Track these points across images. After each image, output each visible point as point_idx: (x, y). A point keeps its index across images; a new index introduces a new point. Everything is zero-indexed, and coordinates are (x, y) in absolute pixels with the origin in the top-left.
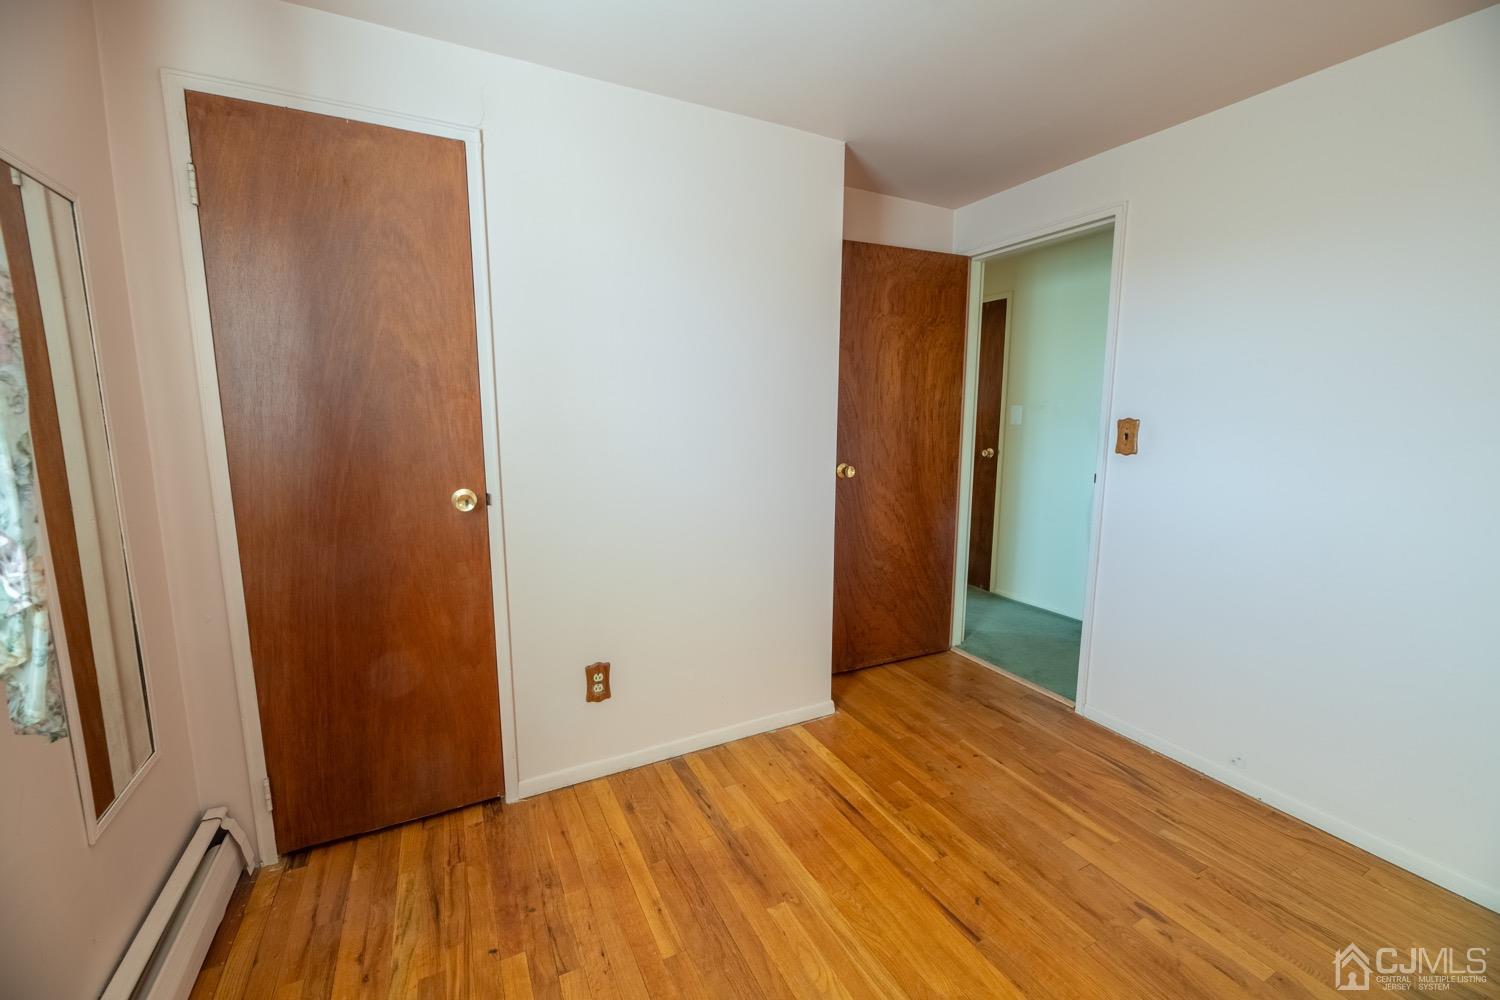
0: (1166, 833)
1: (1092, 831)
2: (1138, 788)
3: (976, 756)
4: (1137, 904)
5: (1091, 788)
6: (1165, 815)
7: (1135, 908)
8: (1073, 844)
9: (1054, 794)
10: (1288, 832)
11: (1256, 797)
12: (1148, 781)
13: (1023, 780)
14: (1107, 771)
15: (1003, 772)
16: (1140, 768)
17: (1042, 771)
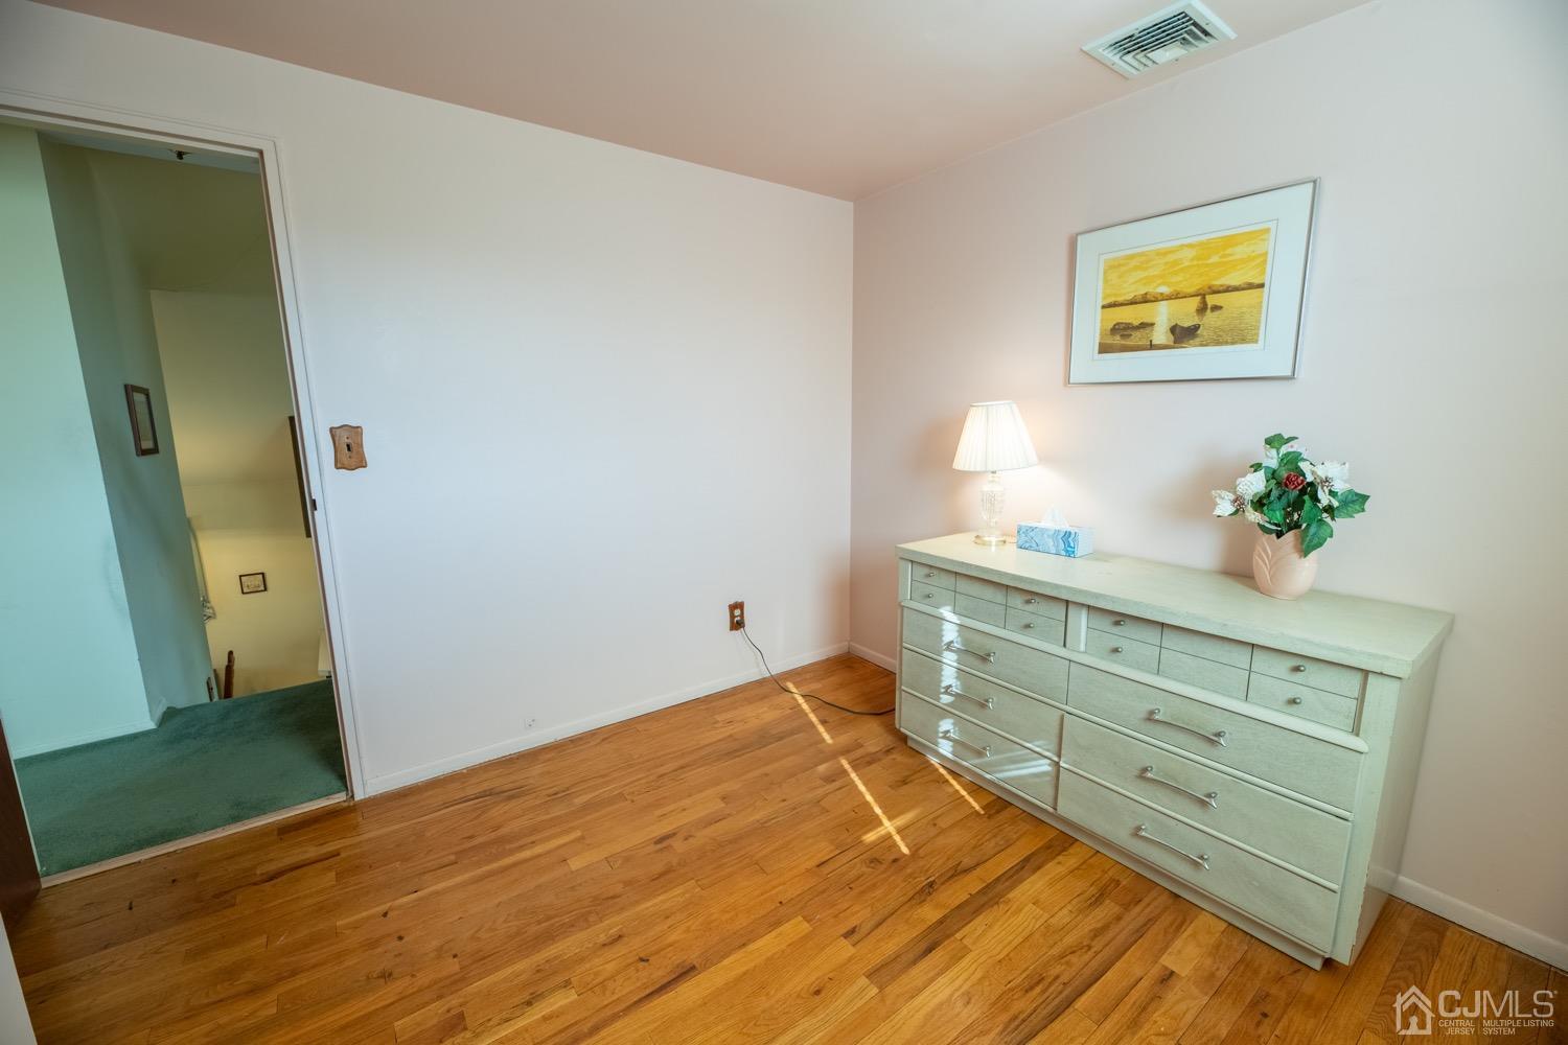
0: (579, 801)
1: (565, 845)
2: (510, 798)
3: (385, 915)
4: (657, 843)
5: (498, 828)
6: (555, 794)
7: (659, 846)
8: (575, 864)
9: (497, 858)
10: (592, 743)
11: (552, 740)
12: (506, 787)
13: (459, 879)
14: (477, 809)
15: (437, 893)
16: (485, 786)
17: (453, 857)
